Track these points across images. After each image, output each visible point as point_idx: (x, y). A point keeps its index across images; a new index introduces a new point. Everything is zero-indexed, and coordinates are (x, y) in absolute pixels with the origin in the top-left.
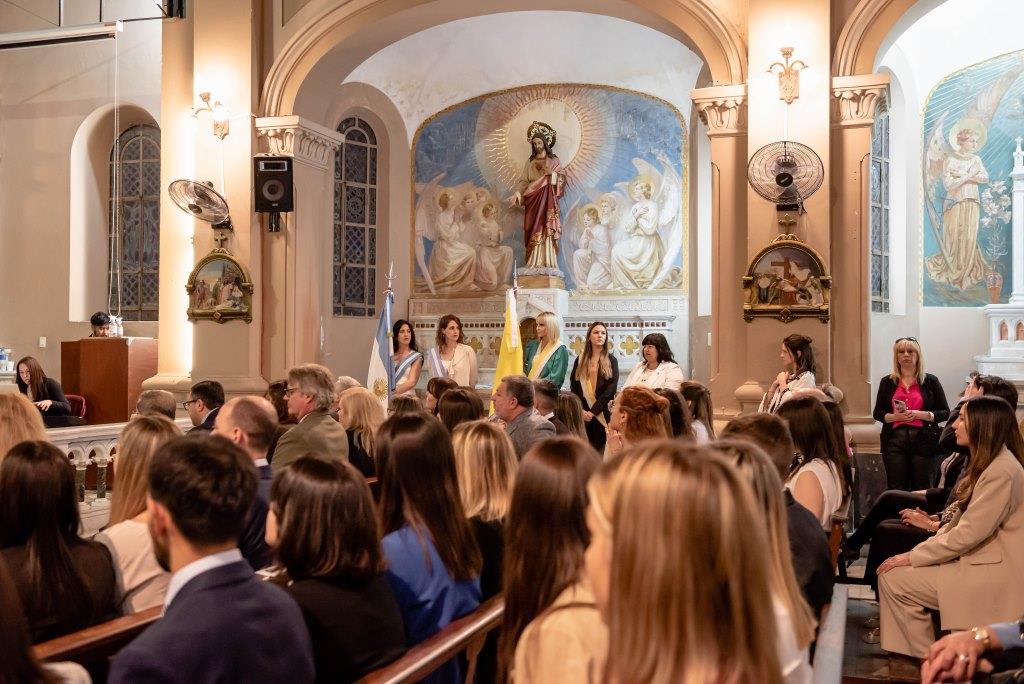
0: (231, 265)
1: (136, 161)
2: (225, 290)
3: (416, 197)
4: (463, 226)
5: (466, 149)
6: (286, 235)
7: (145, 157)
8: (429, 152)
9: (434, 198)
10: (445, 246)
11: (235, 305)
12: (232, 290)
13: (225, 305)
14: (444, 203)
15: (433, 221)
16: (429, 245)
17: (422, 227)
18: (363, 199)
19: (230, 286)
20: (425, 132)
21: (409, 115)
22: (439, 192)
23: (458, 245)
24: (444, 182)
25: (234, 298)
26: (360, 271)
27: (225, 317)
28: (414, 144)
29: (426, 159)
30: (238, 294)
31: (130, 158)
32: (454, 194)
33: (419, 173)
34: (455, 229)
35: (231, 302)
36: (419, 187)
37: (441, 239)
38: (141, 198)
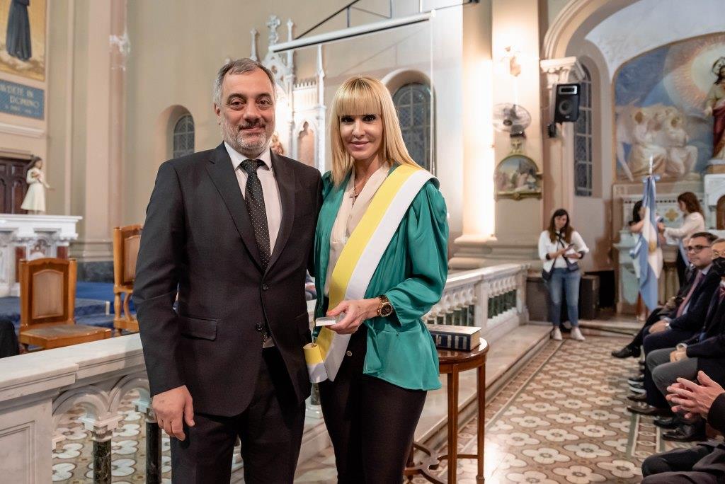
0: (525, 161)
1: (408, 106)
2: (521, 178)
3: (616, 116)
4: (655, 134)
5: (656, 81)
6: (561, 139)
7: (414, 102)
8: (626, 85)
9: (631, 116)
10: (641, 148)
11: (530, 188)
12: (527, 178)
13: (521, 188)
14: (639, 119)
15: (630, 130)
16: (627, 148)
17: (622, 135)
18: (585, 118)
19: (525, 175)
20: (622, 72)
21: (612, 61)
22: (635, 112)
23: (651, 147)
24: (640, 104)
25: (529, 183)
26: (584, 166)
27: (521, 196)
28: (614, 80)
29: (624, 90)
30: (532, 180)
31: (404, 104)
32: (646, 112)
33: (618, 99)
34: (648, 137)
35: (527, 186)
36: (619, 109)
37: (637, 143)
38: (412, 128)
